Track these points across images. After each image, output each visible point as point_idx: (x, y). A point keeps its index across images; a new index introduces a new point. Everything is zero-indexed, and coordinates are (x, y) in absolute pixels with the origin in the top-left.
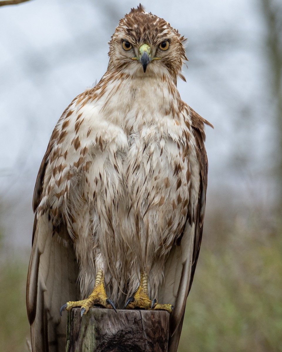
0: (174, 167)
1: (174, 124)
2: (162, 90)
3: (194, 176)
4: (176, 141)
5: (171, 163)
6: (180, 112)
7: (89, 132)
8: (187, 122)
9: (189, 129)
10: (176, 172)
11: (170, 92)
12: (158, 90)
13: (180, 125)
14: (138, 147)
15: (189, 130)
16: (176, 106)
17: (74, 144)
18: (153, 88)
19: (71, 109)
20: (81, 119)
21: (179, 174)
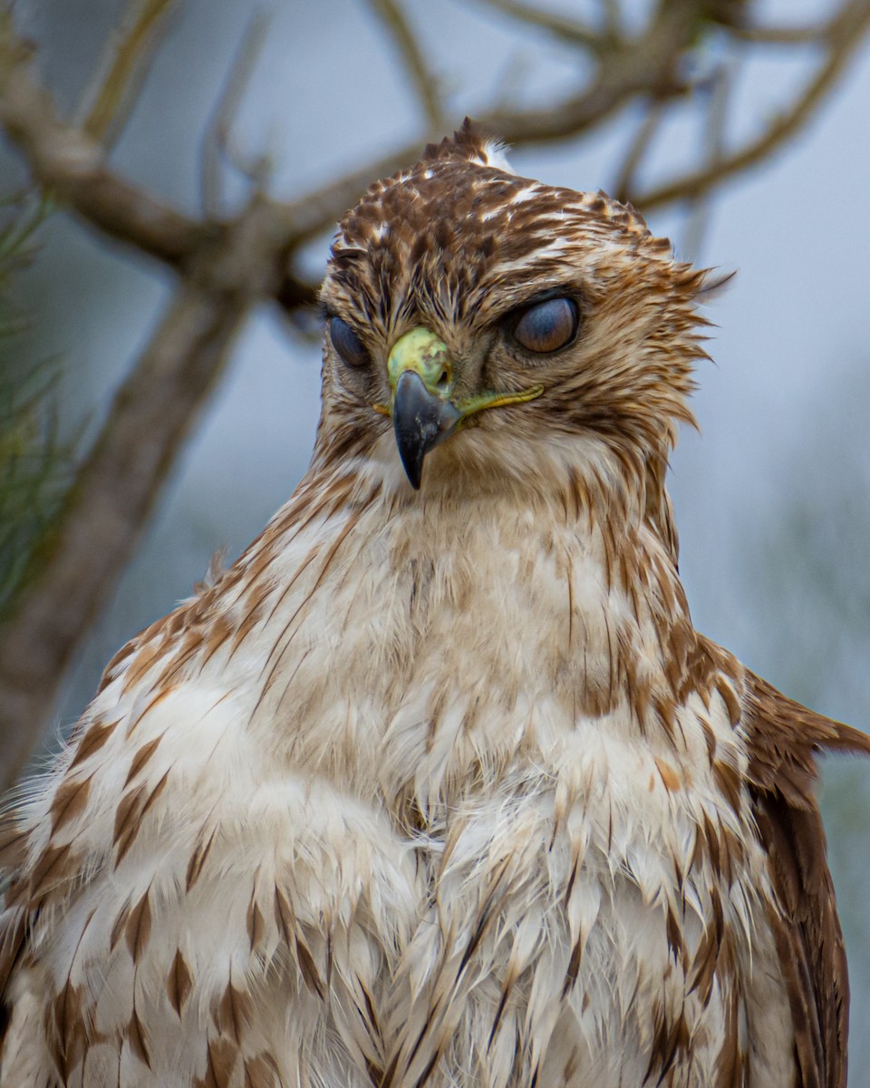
0: (646, 1034)
1: (652, 785)
2: (565, 570)
3: (766, 1062)
4: (660, 906)
5: (632, 1014)
6: (681, 697)
7: (199, 860)
8: (727, 768)
9: (736, 807)
10: (660, 1059)
11: (616, 580)
12: (544, 569)
13: (682, 792)
14: (446, 929)
15: (733, 815)
16: (649, 659)
17: (128, 937)
18: (514, 557)
19: (103, 715)
20: (151, 775)
21: (677, 1072)
